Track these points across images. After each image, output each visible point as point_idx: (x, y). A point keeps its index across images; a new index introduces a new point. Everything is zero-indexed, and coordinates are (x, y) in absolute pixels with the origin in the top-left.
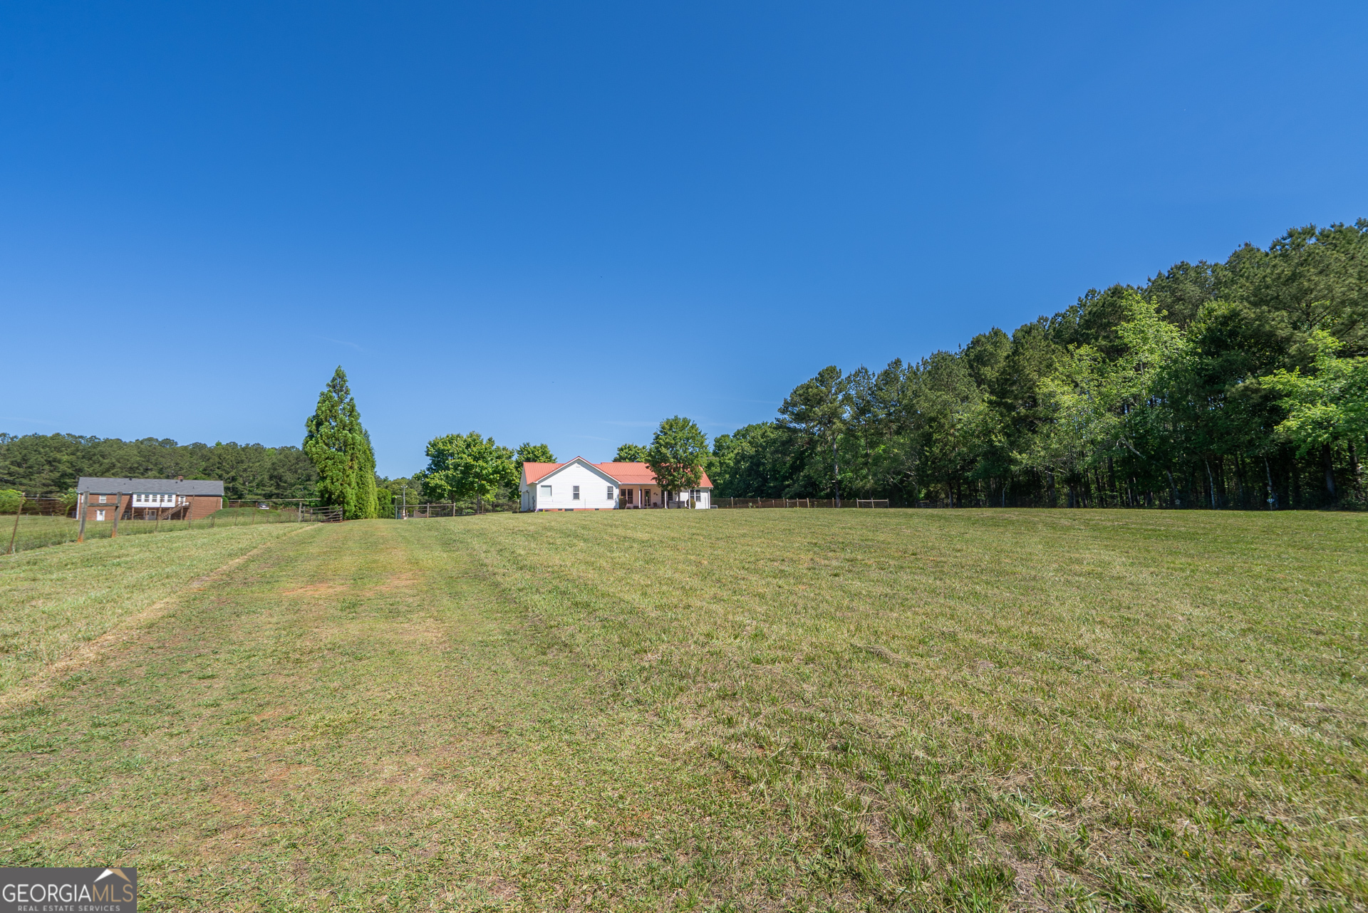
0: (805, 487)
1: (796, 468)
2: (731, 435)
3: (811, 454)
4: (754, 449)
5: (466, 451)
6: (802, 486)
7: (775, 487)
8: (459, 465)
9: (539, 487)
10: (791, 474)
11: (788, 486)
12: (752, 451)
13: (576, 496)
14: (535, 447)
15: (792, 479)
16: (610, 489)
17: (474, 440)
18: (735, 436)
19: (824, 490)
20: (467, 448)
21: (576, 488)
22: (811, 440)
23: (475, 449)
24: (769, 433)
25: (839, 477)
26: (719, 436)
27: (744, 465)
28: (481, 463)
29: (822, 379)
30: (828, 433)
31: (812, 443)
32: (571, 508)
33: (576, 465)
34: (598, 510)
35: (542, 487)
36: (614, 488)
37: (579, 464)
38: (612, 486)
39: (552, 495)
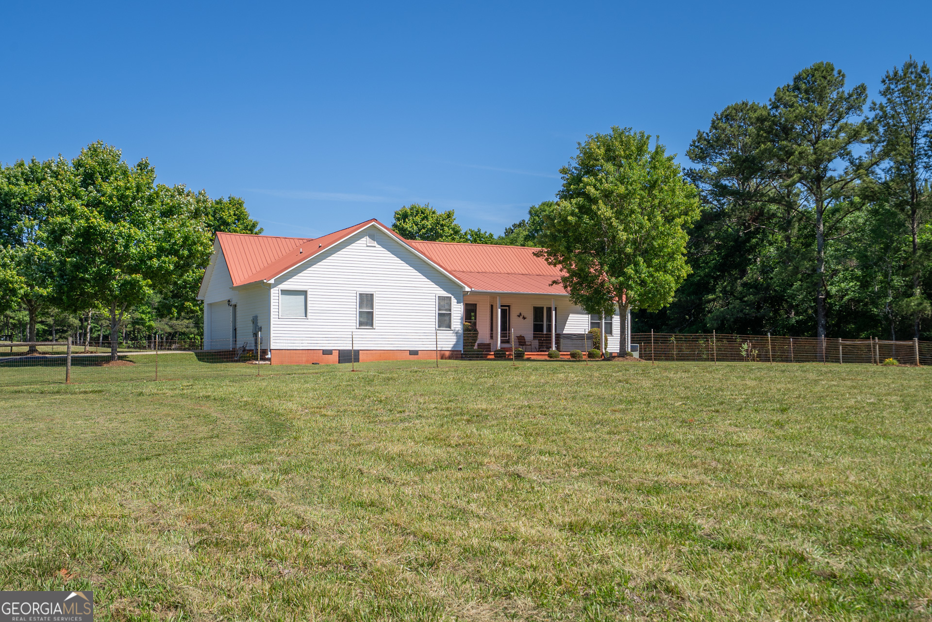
5: (82, 191)
6: (749, 305)
8: (64, 232)
9: (274, 292)
13: (367, 320)
16: (443, 303)
17: (104, 163)
20: (85, 184)
21: (366, 300)
23: (108, 189)
28: (125, 227)
32: (351, 348)
33: (366, 240)
34: (414, 353)
35: (285, 292)
36: (454, 301)
37: (372, 237)
38: (450, 295)
39: (308, 314)
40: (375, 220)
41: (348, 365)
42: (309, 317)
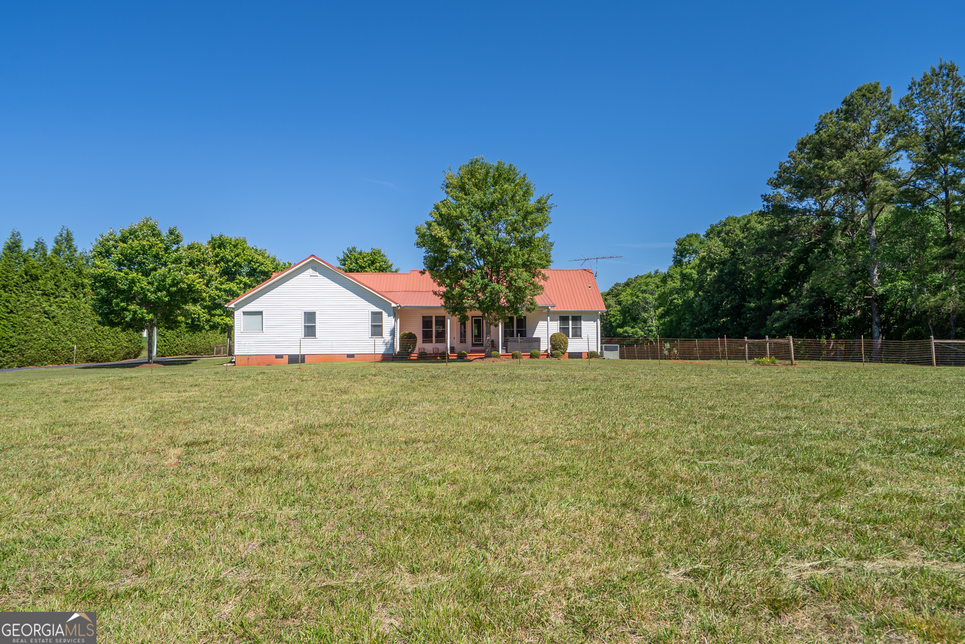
0: (812, 307)
1: (794, 277)
2: (702, 234)
3: (825, 251)
4: (727, 250)
6: (804, 307)
7: (759, 308)
9: (237, 313)
10: (787, 287)
11: (782, 307)
12: (726, 253)
13: (310, 331)
14: (360, 254)
15: (788, 295)
16: (376, 317)
18: (707, 235)
19: (849, 312)
21: (310, 317)
22: (826, 226)
24: (753, 223)
25: (880, 290)
26: (683, 236)
27: (711, 275)
29: (850, 110)
30: (861, 208)
31: (827, 230)
32: (299, 353)
33: (310, 271)
34: (351, 356)
35: (245, 313)
36: (385, 315)
37: (315, 269)
38: (381, 310)
39: (264, 329)
40: (313, 256)
41: (296, 366)
42: (264, 331)
